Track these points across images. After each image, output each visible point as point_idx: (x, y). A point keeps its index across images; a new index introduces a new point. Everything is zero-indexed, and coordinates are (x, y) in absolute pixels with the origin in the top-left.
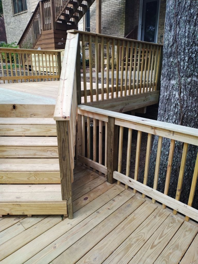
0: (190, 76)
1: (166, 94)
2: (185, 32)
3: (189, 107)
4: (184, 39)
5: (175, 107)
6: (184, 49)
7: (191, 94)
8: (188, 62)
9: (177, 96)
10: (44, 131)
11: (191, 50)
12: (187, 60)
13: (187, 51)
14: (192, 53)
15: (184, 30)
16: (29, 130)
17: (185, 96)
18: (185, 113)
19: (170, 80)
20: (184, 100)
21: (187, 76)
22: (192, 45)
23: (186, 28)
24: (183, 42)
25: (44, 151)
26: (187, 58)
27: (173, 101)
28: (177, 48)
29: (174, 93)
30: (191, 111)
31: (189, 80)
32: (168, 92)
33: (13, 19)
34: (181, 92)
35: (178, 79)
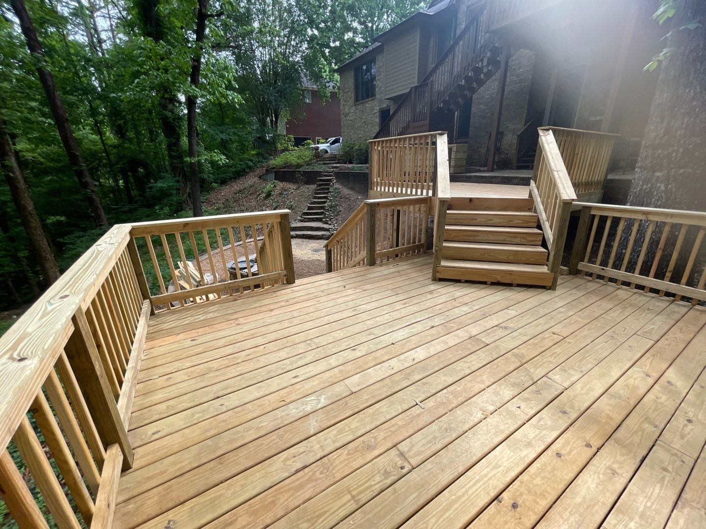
0: (683, 168)
1: (645, 187)
7: (682, 185)
9: (663, 188)
10: (506, 221)
13: (682, 142)
16: (491, 220)
17: (674, 188)
19: (654, 172)
20: (671, 192)
21: (679, 168)
23: (684, 120)
24: (678, 134)
25: (514, 237)
26: (681, 150)
27: (655, 193)
28: (669, 139)
29: (658, 185)
31: (682, 171)
32: (649, 185)
33: (353, 109)
34: (668, 184)
35: (666, 171)
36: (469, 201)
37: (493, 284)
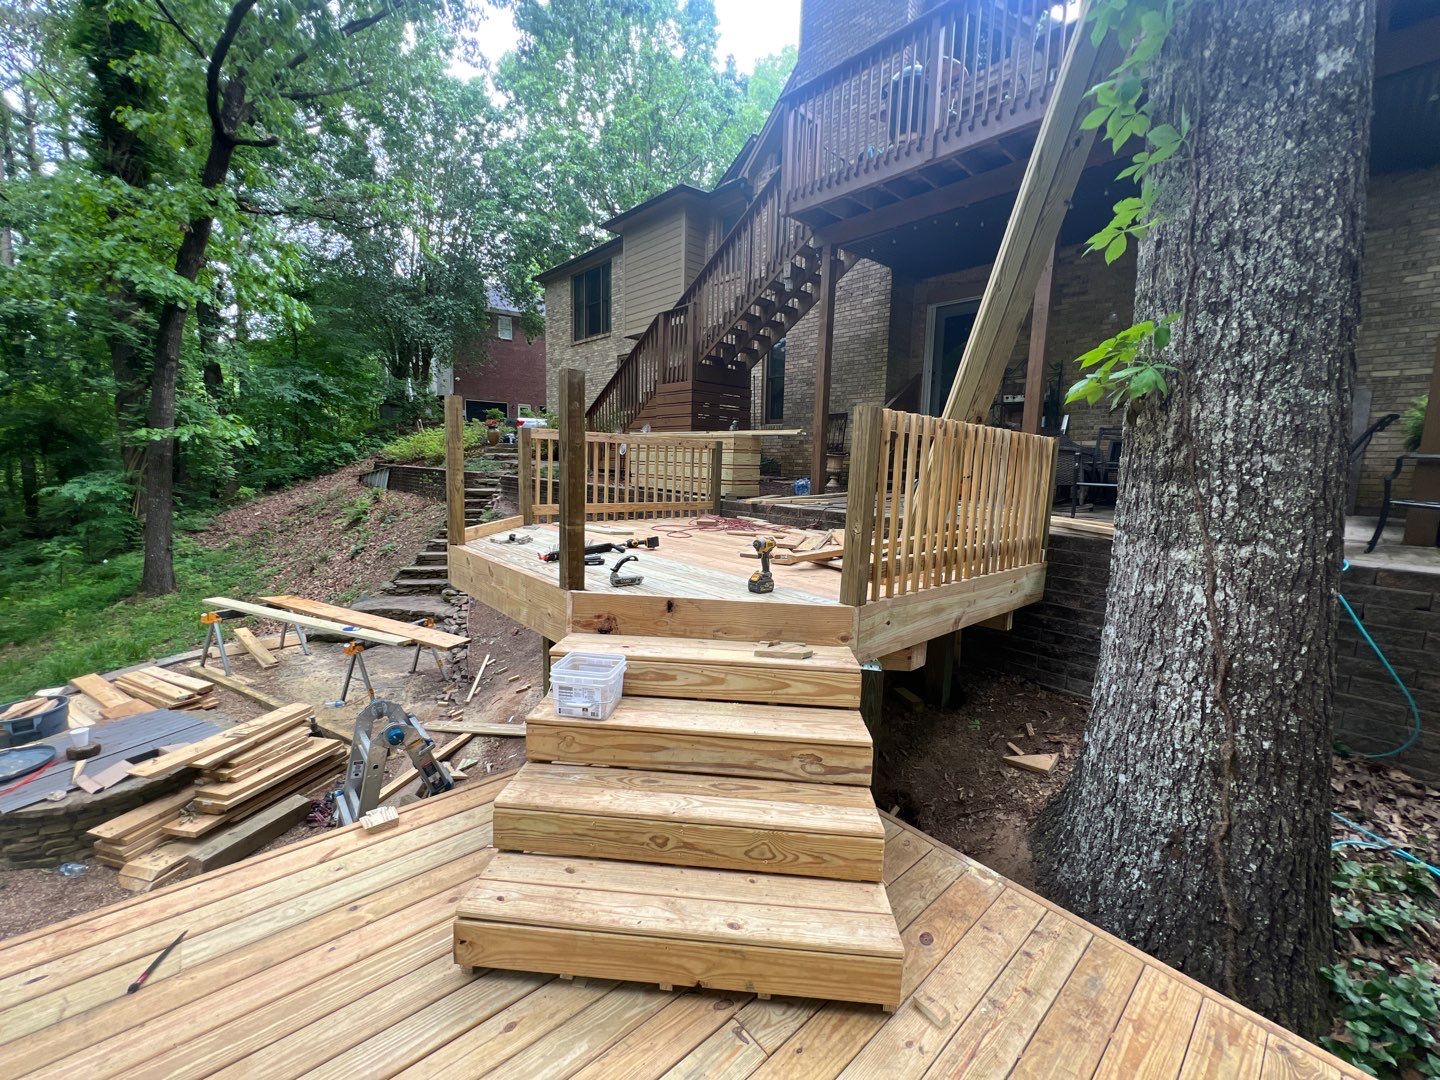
0: (1246, 542)
1: (1149, 588)
2: (1223, 414)
3: (1248, 636)
4: (1220, 434)
5: (1194, 633)
6: (1224, 462)
7: (1254, 595)
8: (1238, 501)
9: (1200, 598)
10: (766, 685)
11: (1248, 465)
12: (1234, 494)
13: (1232, 467)
14: (1254, 475)
15: (1217, 410)
17: (1232, 602)
18: (1233, 656)
19: (1167, 547)
20: (1227, 614)
21: (1236, 542)
22: (1250, 452)
23: (1225, 403)
24: (1215, 441)
26: (1233, 489)
27: (1181, 611)
28: (1194, 454)
29: (1187, 588)
30: (1257, 649)
31: (1245, 552)
32: (1160, 585)
33: (569, 353)
34: (1214, 589)
35: (1201, 548)
36: (664, 607)
37: (680, 992)
